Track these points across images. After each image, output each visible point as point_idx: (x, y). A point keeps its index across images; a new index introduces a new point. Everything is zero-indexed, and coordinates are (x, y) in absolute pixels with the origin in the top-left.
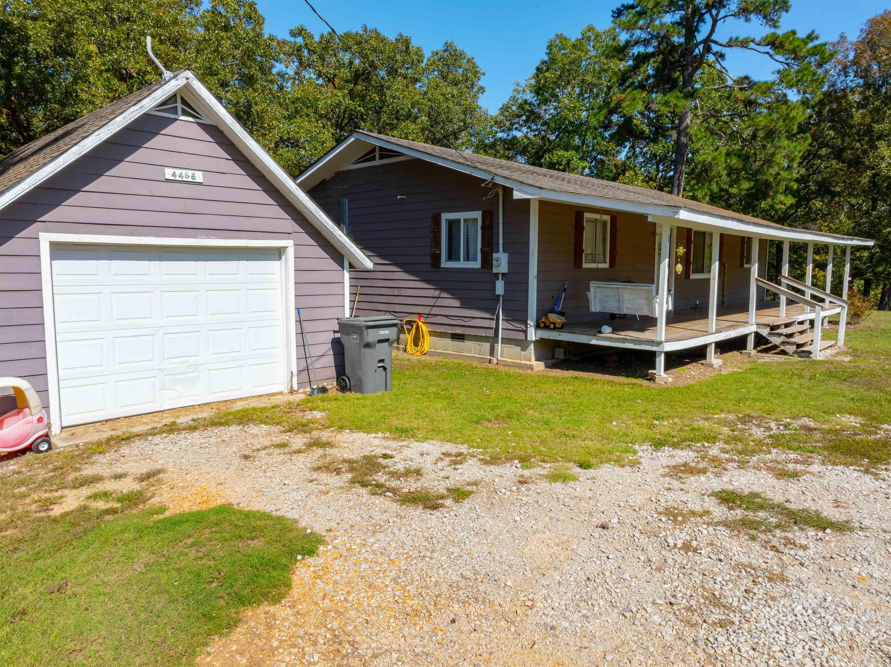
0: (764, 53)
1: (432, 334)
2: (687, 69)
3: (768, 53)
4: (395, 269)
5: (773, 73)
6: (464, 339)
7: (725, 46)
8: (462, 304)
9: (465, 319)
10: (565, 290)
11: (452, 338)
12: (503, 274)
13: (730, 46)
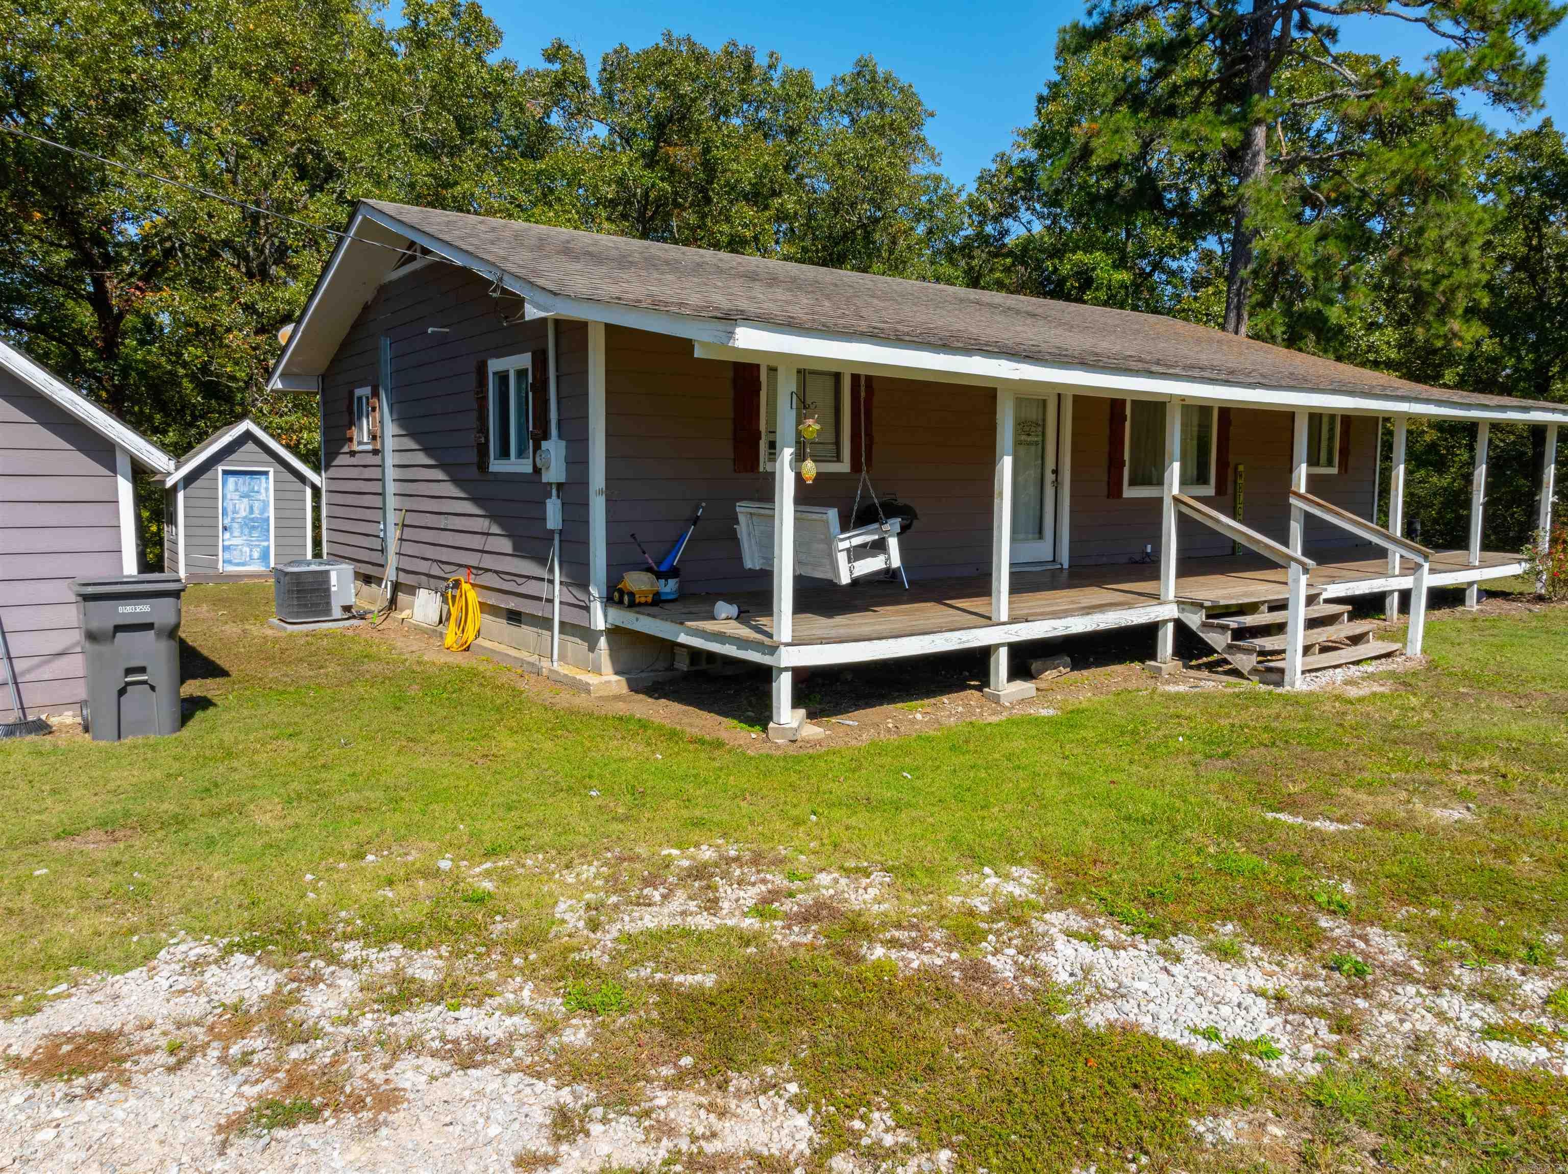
0: (1417, 20)
1: (485, 608)
2: (1255, 66)
3: (1422, 20)
4: (439, 475)
5: (1427, 59)
6: (520, 621)
7: (1334, 12)
8: (515, 549)
9: (520, 580)
10: (695, 521)
11: (509, 619)
12: (560, 486)
13: (1347, 12)
